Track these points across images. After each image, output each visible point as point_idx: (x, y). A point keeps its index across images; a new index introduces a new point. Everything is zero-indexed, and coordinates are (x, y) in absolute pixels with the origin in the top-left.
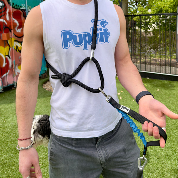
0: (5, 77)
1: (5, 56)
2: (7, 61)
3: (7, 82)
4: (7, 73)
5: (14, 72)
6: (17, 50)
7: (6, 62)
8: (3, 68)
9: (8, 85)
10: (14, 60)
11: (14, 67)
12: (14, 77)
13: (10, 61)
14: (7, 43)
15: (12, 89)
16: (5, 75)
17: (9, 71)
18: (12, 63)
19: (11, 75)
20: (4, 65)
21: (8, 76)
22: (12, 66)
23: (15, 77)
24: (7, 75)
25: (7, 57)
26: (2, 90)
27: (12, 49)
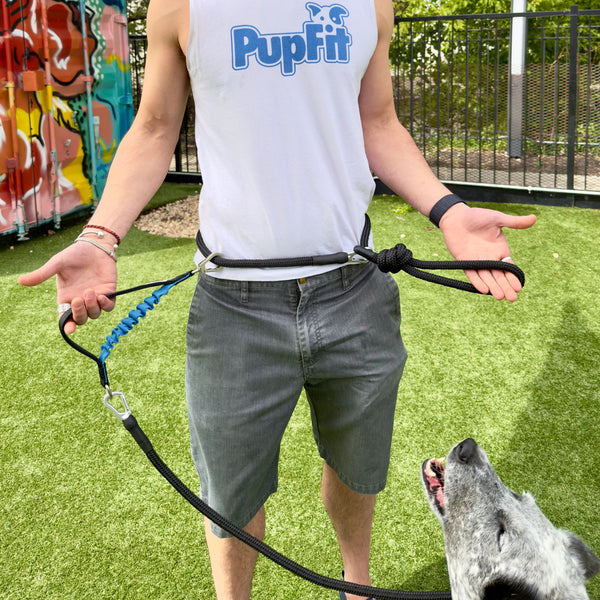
0: (30, 197)
1: (31, 136)
2: (35, 153)
3: (37, 214)
4: (37, 188)
5: (56, 183)
6: (59, 122)
7: (32, 156)
8: (26, 171)
9: (40, 223)
10: (54, 150)
11: (53, 170)
12: (55, 198)
13: (43, 152)
14: (34, 103)
15: (47, 234)
16: (30, 192)
17: (41, 180)
18: (49, 157)
19: (47, 194)
20: (28, 163)
21: (38, 196)
22: (50, 166)
23: (57, 200)
24: (35, 193)
25: (34, 139)
26: (25, 236)
27: (48, 118)
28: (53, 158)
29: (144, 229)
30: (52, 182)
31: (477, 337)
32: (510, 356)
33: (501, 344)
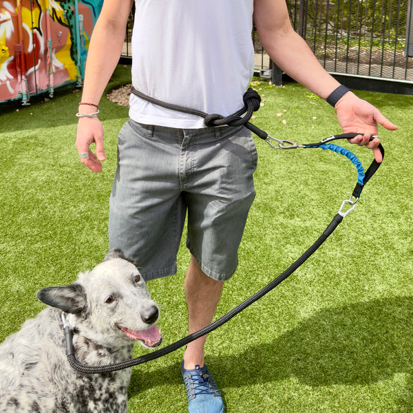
0: (31, 74)
1: (33, 28)
2: (36, 41)
3: (36, 86)
4: (37, 67)
5: (50, 64)
6: (53, 18)
7: (33, 43)
8: (28, 53)
9: (39, 93)
10: (50, 39)
11: (48, 55)
12: (49, 74)
13: (42, 40)
14: (35, 3)
15: (44, 100)
16: (32, 70)
17: (40, 61)
18: (46, 44)
19: (44, 71)
20: (30, 48)
21: (37, 73)
22: (46, 51)
23: (52, 76)
24: (35, 71)
25: (35, 30)
26: (28, 102)
27: (45, 15)
28: (48, 45)
29: (114, 101)
30: (48, 63)
31: (372, 206)
32: (399, 224)
33: (392, 213)
